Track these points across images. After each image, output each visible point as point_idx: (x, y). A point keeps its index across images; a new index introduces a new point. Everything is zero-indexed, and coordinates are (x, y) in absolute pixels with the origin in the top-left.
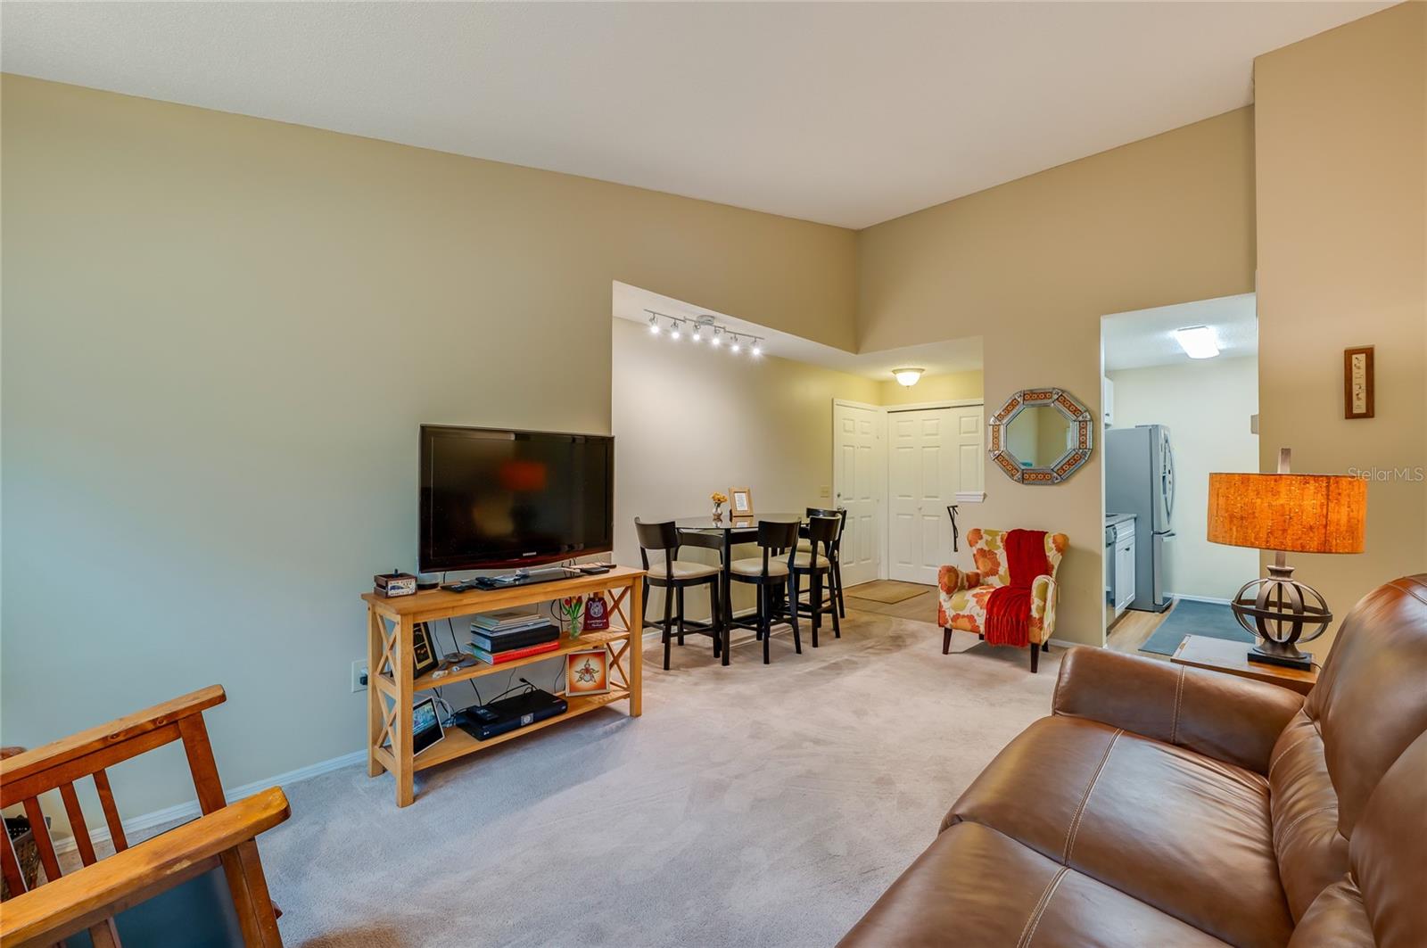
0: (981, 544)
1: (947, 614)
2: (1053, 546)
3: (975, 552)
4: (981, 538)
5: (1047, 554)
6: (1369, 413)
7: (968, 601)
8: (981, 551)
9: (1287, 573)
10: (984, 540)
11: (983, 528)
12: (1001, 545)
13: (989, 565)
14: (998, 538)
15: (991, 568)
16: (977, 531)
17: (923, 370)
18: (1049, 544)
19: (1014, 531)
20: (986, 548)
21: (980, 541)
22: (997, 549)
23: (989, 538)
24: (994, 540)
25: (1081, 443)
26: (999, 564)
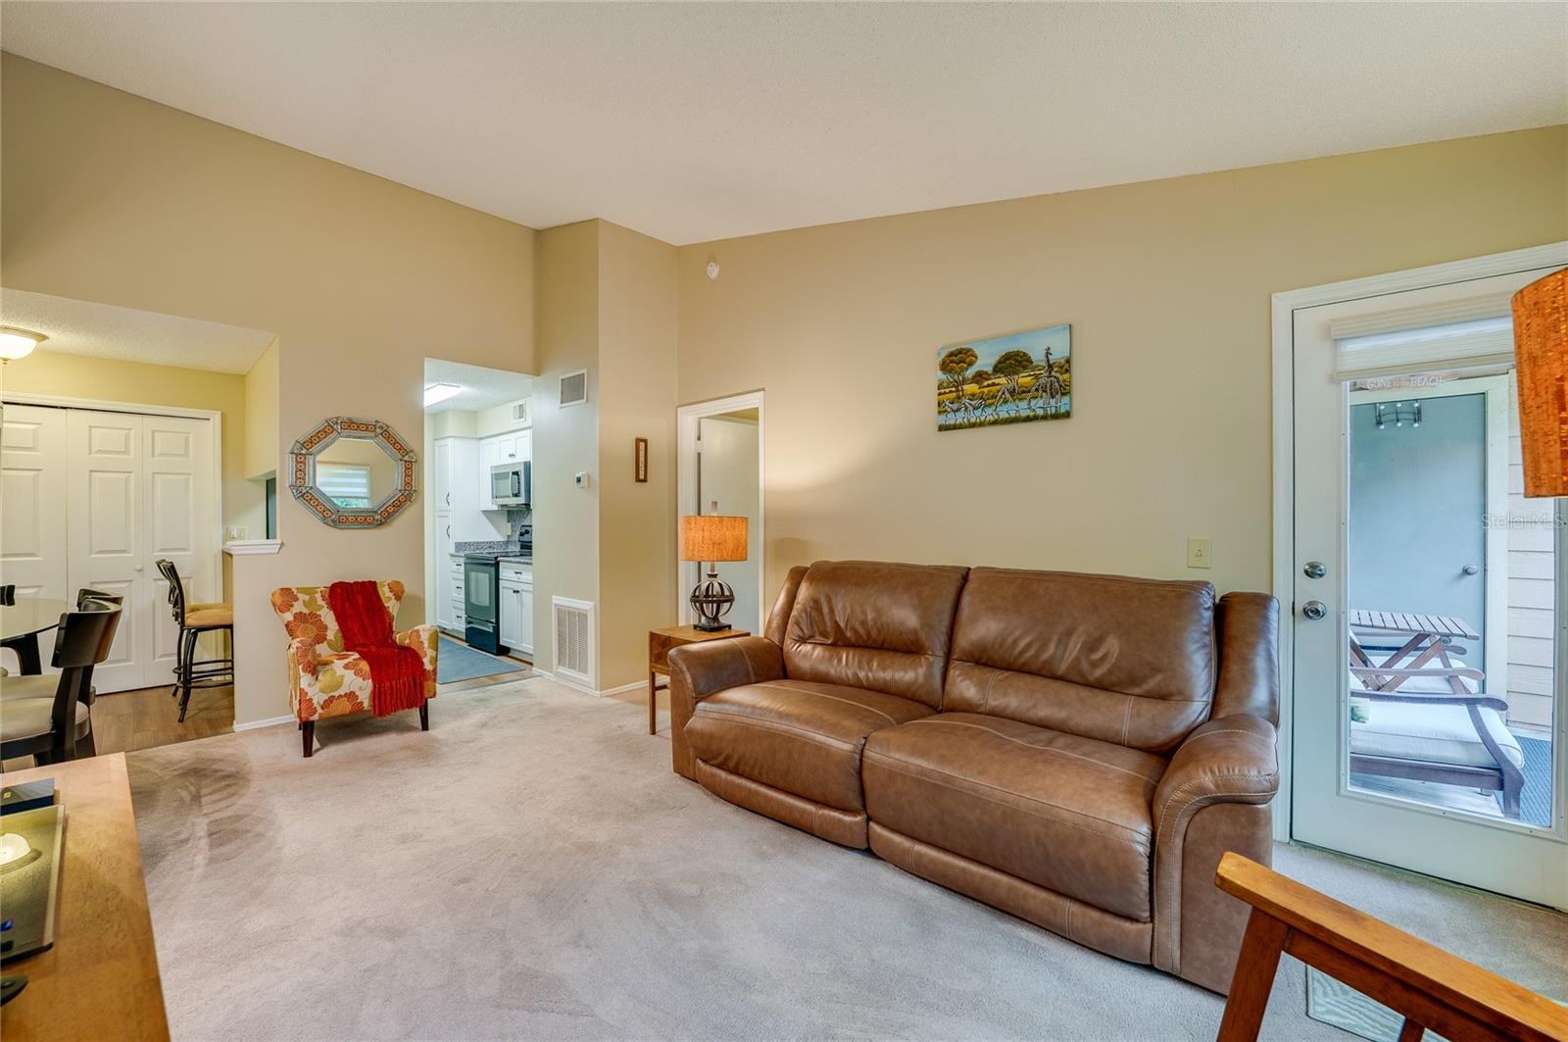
0: (298, 607)
1: (315, 701)
2: (391, 595)
3: (291, 618)
4: (296, 599)
5: (386, 605)
6: (645, 481)
7: (343, 676)
8: (299, 617)
9: (715, 576)
10: (300, 602)
11: (293, 586)
12: (323, 603)
13: (313, 631)
14: (318, 596)
15: (317, 635)
16: (286, 591)
17: (44, 338)
18: (385, 593)
19: (333, 585)
20: (306, 611)
21: (295, 603)
22: (320, 609)
23: (307, 598)
24: (313, 600)
25: (407, 484)
26: (326, 628)
